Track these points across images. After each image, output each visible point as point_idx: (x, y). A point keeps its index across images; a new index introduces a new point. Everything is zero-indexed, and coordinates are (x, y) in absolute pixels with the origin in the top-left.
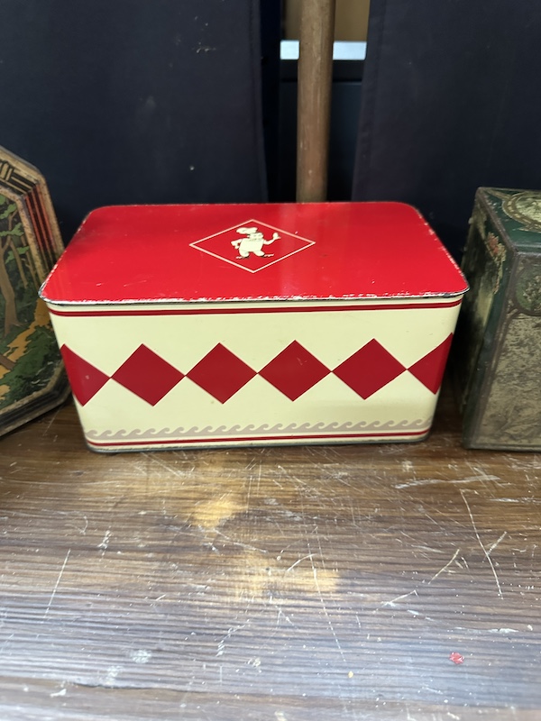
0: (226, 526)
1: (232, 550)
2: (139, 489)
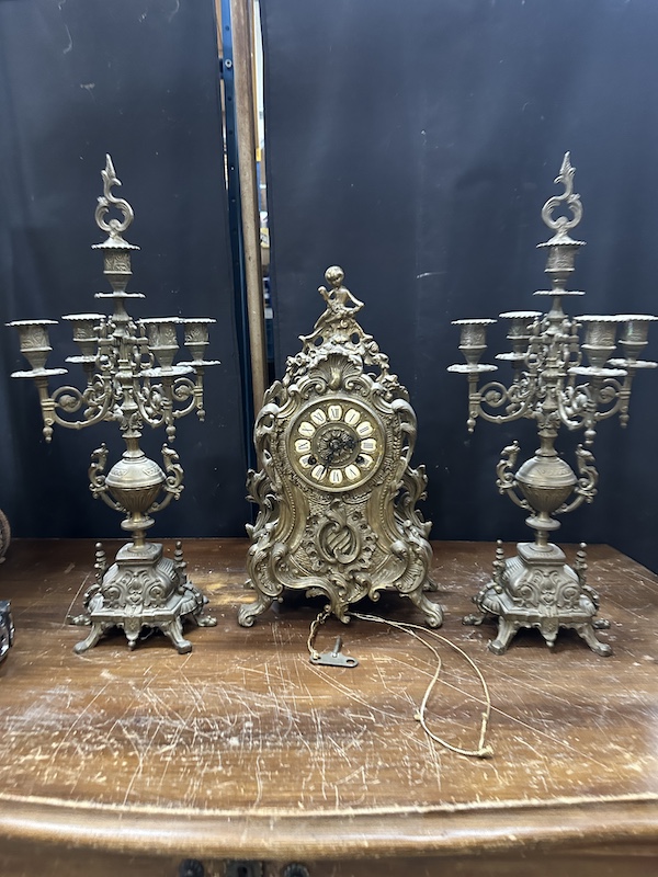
0: (218, 590)
1: (218, 594)
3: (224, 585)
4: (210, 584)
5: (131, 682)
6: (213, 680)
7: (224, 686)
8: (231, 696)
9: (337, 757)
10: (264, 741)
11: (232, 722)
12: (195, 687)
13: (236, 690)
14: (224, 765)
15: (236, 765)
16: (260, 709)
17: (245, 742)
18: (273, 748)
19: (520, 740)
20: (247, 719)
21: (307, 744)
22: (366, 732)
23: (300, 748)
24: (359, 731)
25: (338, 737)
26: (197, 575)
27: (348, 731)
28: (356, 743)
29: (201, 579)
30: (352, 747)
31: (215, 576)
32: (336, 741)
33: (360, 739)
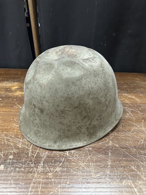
0: (16, 89)
1: (16, 91)
2: (4, 86)
3: (18, 87)
4: (14, 86)
8: (8, 140)
9: (47, 179)
10: (16, 167)
11: (4, 156)
13: (11, 137)
16: (18, 148)
18: (19, 172)
19: (133, 167)
20: (11, 154)
21: (35, 169)
22: (64, 162)
23: (31, 172)
24: (60, 162)
25: (50, 165)
26: (10, 83)
27: (55, 162)
28: (58, 169)
29: (11, 84)
30: (56, 172)
31: (16, 83)
32: (49, 168)
33: (60, 167)
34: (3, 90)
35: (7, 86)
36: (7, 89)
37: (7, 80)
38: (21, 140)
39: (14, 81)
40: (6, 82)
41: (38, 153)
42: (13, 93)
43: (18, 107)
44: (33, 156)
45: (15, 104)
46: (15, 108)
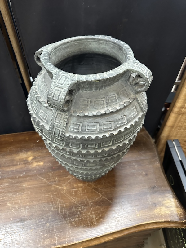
0: (32, 160)
1: (32, 162)
2: (21, 158)
3: (33, 158)
4: (29, 157)
5: (17, 207)
6: (38, 202)
7: (41, 204)
8: (44, 207)
10: (55, 223)
11: (46, 217)
12: (34, 205)
13: (45, 205)
14: (47, 233)
15: (50, 233)
16: (52, 211)
17: (51, 224)
18: (57, 225)
20: (50, 216)
21: (65, 222)
22: (79, 214)
24: (77, 215)
25: (72, 218)
26: (24, 153)
27: (75, 215)
28: (77, 219)
29: (26, 155)
30: (76, 221)
31: (29, 153)
32: (72, 219)
33: (78, 218)
34: (22, 163)
35: (23, 157)
36: (24, 161)
37: (20, 150)
38: (52, 206)
39: (27, 151)
40: (21, 153)
41: (64, 212)
42: (32, 165)
43: (40, 178)
44: (62, 215)
45: (36, 176)
46: (39, 180)
